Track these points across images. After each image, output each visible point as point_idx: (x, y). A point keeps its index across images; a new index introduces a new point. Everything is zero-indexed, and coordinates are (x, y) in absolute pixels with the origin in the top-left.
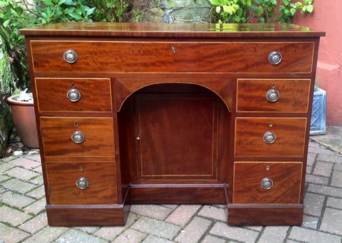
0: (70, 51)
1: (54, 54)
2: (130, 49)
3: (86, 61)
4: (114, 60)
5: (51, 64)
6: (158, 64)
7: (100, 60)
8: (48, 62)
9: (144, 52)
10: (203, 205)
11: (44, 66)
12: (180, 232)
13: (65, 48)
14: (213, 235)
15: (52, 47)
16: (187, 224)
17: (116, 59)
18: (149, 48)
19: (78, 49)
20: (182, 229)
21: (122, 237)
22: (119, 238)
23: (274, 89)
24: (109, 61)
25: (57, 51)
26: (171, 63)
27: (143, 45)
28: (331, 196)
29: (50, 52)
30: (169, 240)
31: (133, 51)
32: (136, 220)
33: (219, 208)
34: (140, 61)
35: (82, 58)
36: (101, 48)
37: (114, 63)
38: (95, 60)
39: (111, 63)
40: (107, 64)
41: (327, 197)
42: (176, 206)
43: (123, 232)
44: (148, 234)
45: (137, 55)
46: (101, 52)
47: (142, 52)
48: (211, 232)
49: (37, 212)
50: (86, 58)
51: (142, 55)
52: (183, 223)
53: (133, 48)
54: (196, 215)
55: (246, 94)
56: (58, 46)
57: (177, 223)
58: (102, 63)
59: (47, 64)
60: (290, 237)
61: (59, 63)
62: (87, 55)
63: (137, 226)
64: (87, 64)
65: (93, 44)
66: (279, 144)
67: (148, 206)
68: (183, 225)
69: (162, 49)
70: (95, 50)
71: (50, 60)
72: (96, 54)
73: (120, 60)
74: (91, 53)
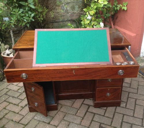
0: (24, 74)
3: (32, 77)
4: (46, 76)
5: (15, 80)
7: (38, 77)
8: (14, 79)
10: (85, 99)
12: (77, 111)
13: (21, 72)
14: (89, 112)
16: (80, 108)
19: (28, 73)
20: (78, 110)
21: (57, 115)
22: (56, 115)
25: (18, 74)
26: (73, 76)
28: (131, 93)
29: (14, 75)
30: (74, 115)
32: (61, 107)
33: (90, 100)
35: (30, 76)
38: (36, 77)
39: (44, 78)
40: (42, 78)
41: (129, 93)
42: (75, 100)
43: (57, 113)
44: (66, 113)
46: (39, 74)
47: (58, 73)
48: (88, 111)
49: (24, 106)
52: (78, 107)
54: (82, 103)
57: (76, 107)
58: (40, 78)
59: (13, 80)
60: (116, 111)
61: (19, 79)
62: (32, 75)
63: (62, 110)
64: (33, 79)
67: (65, 100)
68: (78, 108)
71: (14, 78)
72: (36, 74)
73: (48, 76)
74: (34, 74)
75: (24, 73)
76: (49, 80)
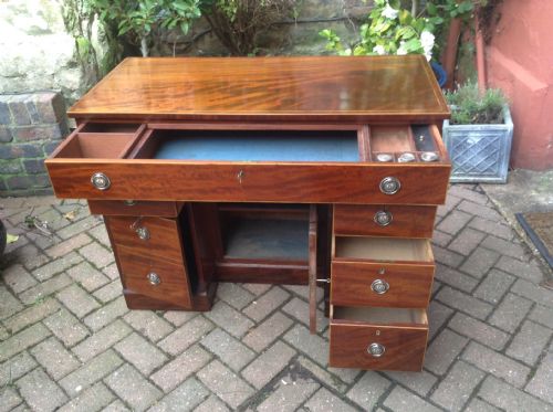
0: (98, 176)
1: (78, 178)
2: (179, 172)
3: (124, 186)
4: (159, 186)
5: (77, 190)
7: (140, 185)
8: (72, 187)
9: (200, 175)
11: (69, 192)
13: (92, 170)
15: (75, 169)
17: (162, 184)
18: (205, 171)
19: (109, 172)
24: (153, 187)
25: (83, 174)
26: (239, 190)
29: (72, 176)
31: (184, 174)
34: (195, 187)
36: (141, 171)
37: (160, 189)
38: (135, 186)
39: (155, 189)
40: (151, 190)
45: (191, 179)
46: (141, 176)
47: (196, 176)
50: (122, 183)
53: (184, 171)
58: (143, 189)
59: (71, 190)
61: (88, 189)
62: (122, 179)
64: (125, 190)
65: (129, 165)
69: (225, 172)
70: (132, 173)
71: (75, 185)
72: (134, 177)
73: (167, 186)
74: (128, 177)
75: (99, 171)
76: (170, 197)
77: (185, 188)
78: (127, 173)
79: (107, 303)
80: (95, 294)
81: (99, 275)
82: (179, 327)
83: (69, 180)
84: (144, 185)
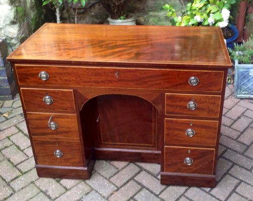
0: (43, 73)
1: (32, 74)
2: (86, 72)
3: (56, 79)
4: (75, 79)
5: (31, 80)
6: (106, 82)
7: (65, 78)
8: (28, 79)
9: (96, 74)
11: (26, 81)
13: (40, 70)
15: (30, 69)
17: (76, 78)
18: (100, 71)
19: (49, 71)
23: (193, 101)
24: (71, 79)
25: (35, 72)
26: (116, 82)
27: (95, 69)
29: (29, 73)
31: (88, 73)
34: (93, 80)
35: (52, 77)
36: (65, 71)
37: (75, 80)
38: (62, 78)
39: (73, 80)
40: (70, 81)
45: (91, 75)
46: (65, 73)
47: (94, 74)
50: (55, 77)
51: (95, 76)
53: (88, 71)
55: (172, 104)
56: (35, 69)
58: (66, 80)
59: (27, 80)
61: (36, 80)
62: (56, 75)
64: (56, 81)
65: (60, 68)
66: (197, 137)
69: (109, 72)
70: (61, 72)
71: (30, 78)
72: (61, 74)
73: (79, 79)
74: (58, 74)
75: (43, 70)
77: (88, 80)
78: (58, 71)
79: (26, 173)
80: (18, 166)
81: (22, 154)
82: (70, 189)
83: (27, 75)
84: (66, 78)
